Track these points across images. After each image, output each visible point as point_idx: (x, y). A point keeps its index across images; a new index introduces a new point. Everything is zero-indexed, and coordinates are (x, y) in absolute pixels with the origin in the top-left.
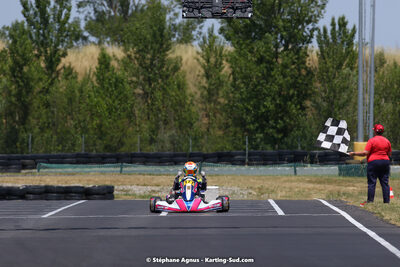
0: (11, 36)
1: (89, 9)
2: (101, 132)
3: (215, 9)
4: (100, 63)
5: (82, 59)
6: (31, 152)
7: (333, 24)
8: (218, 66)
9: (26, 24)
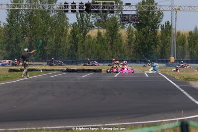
0: (73, 27)
1: (95, 18)
2: (98, 54)
3: (130, 21)
4: (98, 34)
5: (93, 33)
6: (78, 60)
7: (166, 23)
8: (132, 35)
9: (77, 23)
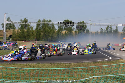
4: (65, 32)
7: (87, 29)
9: (59, 29)
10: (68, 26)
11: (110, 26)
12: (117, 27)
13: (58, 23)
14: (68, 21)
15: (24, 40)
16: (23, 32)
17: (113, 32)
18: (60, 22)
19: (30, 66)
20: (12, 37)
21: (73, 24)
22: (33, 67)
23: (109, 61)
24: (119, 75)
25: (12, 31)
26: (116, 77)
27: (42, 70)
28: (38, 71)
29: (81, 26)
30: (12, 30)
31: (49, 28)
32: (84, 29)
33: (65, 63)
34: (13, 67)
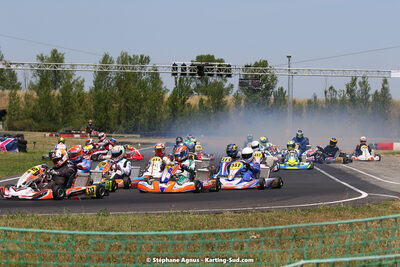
4: (200, 101)
5: (194, 100)
7: (279, 89)
10: (211, 79)
11: (359, 80)
12: (385, 81)
13: (175, 67)
14: (210, 58)
15: (52, 130)
16: (48, 99)
17: (371, 99)
18: (179, 63)
19: (74, 224)
20: (7, 117)
21: (226, 71)
22: (85, 228)
23: (358, 207)
24: (393, 256)
25: (7, 96)
26: (384, 262)
27: (116, 237)
28: (102, 239)
29: (257, 77)
30: (7, 92)
31: (143, 86)
32: (268, 88)
33: (201, 213)
34: (12, 226)
